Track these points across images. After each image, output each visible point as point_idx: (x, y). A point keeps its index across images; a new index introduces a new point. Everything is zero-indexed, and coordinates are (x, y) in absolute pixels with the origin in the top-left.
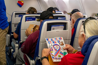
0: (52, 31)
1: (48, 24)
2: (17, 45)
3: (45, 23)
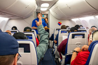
2: (56, 47)
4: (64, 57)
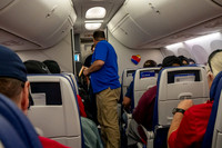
0: (176, 83)
2: (130, 115)
4: (150, 134)
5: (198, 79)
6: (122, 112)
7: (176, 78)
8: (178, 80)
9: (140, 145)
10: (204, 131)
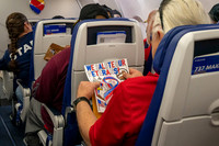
1: (89, 29)
2: (27, 91)
3: (83, 26)
5: (129, 40)
6: (15, 86)
7: (99, 37)
8: (102, 40)
9: (43, 135)
10: (143, 118)
